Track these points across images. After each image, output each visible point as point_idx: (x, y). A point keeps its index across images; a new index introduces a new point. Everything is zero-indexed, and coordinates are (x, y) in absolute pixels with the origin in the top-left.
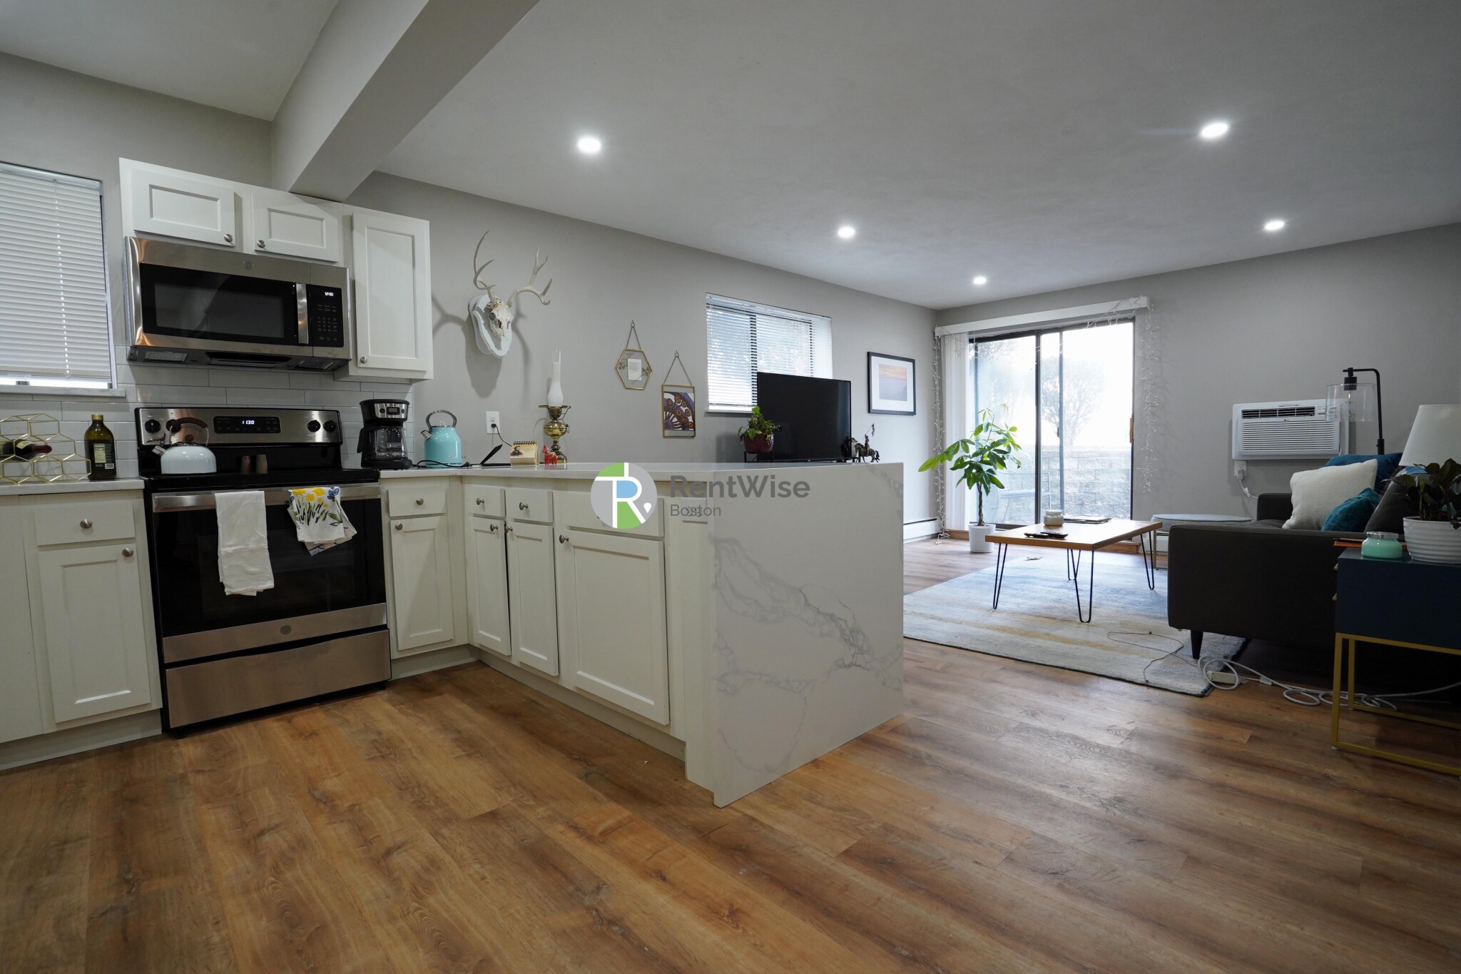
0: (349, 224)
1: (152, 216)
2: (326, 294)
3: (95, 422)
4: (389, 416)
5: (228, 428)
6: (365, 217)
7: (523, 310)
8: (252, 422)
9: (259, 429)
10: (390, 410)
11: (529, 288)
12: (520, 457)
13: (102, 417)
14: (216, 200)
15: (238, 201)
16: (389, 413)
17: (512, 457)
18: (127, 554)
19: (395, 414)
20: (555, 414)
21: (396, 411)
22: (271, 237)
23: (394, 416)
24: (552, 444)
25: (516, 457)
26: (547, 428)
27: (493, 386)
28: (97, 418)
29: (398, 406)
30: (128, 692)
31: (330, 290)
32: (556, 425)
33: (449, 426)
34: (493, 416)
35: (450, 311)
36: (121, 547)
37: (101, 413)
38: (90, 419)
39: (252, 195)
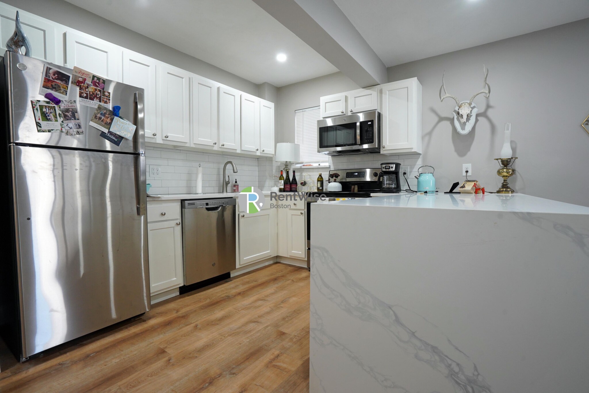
0: (381, 92)
1: (325, 112)
2: (369, 123)
3: (319, 175)
4: (387, 170)
5: (350, 176)
6: (387, 87)
7: (492, 103)
8: (356, 174)
9: (358, 176)
10: (386, 167)
11: (482, 91)
12: (463, 189)
13: (321, 174)
14: (340, 100)
15: (346, 97)
16: (386, 169)
17: (459, 189)
18: (302, 214)
19: (388, 169)
20: (506, 163)
21: (388, 167)
22: (355, 107)
23: (388, 170)
24: (503, 182)
25: (461, 189)
26: (499, 173)
27: (469, 150)
28: (320, 174)
29: (390, 165)
30: (301, 253)
31: (369, 121)
32: (505, 170)
33: (428, 173)
34: (468, 166)
35: (443, 115)
36: (300, 211)
37: (321, 173)
38: (319, 174)
39: (351, 94)
